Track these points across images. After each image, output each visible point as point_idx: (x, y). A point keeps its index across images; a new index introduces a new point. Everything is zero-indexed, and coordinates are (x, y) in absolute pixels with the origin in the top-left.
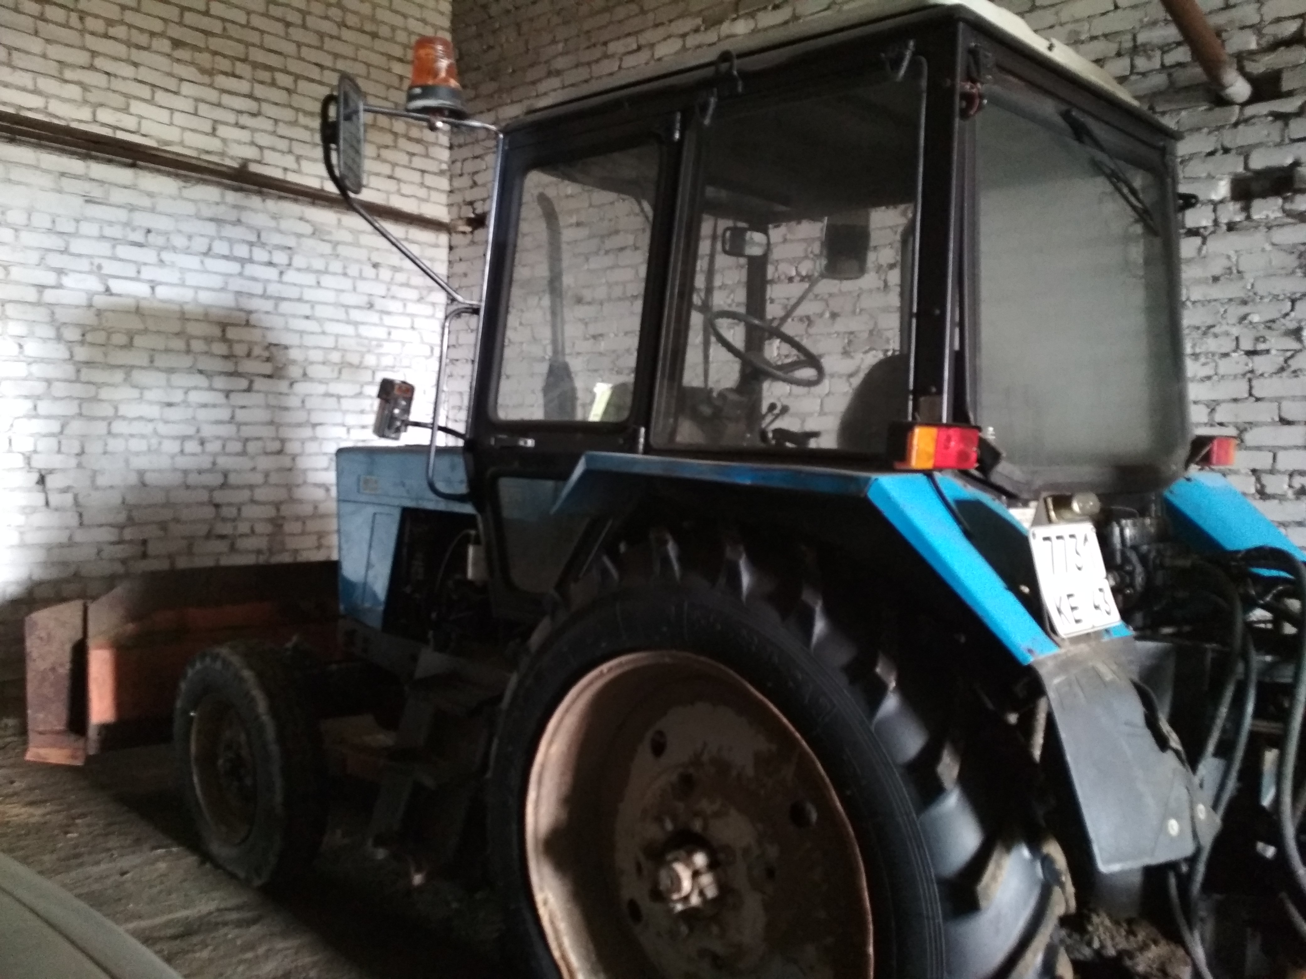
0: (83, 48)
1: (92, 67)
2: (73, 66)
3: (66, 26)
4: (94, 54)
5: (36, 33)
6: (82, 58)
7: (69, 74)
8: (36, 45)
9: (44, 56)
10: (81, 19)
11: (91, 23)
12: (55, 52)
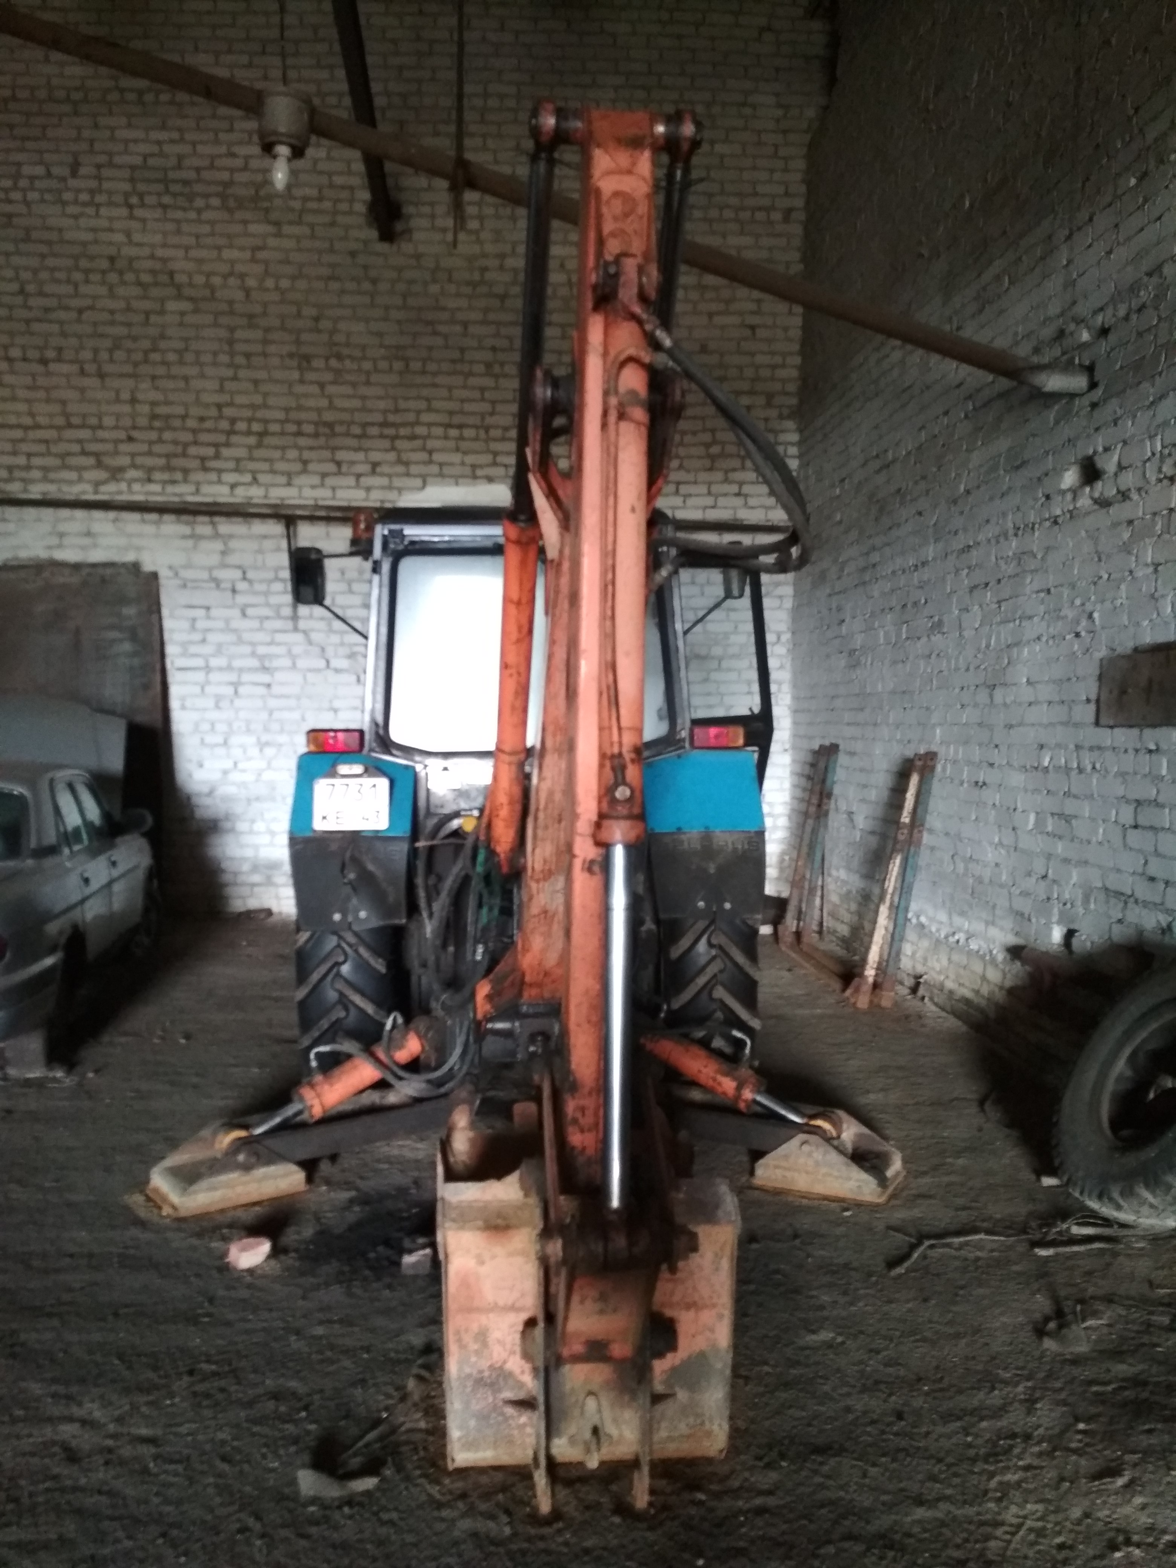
0: (488, 451)
1: (495, 464)
2: (481, 466)
3: (476, 439)
4: (495, 454)
5: (458, 450)
6: (489, 458)
7: (479, 472)
8: (456, 458)
9: (463, 464)
10: (487, 432)
11: (493, 433)
12: (470, 459)
